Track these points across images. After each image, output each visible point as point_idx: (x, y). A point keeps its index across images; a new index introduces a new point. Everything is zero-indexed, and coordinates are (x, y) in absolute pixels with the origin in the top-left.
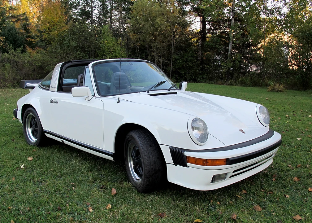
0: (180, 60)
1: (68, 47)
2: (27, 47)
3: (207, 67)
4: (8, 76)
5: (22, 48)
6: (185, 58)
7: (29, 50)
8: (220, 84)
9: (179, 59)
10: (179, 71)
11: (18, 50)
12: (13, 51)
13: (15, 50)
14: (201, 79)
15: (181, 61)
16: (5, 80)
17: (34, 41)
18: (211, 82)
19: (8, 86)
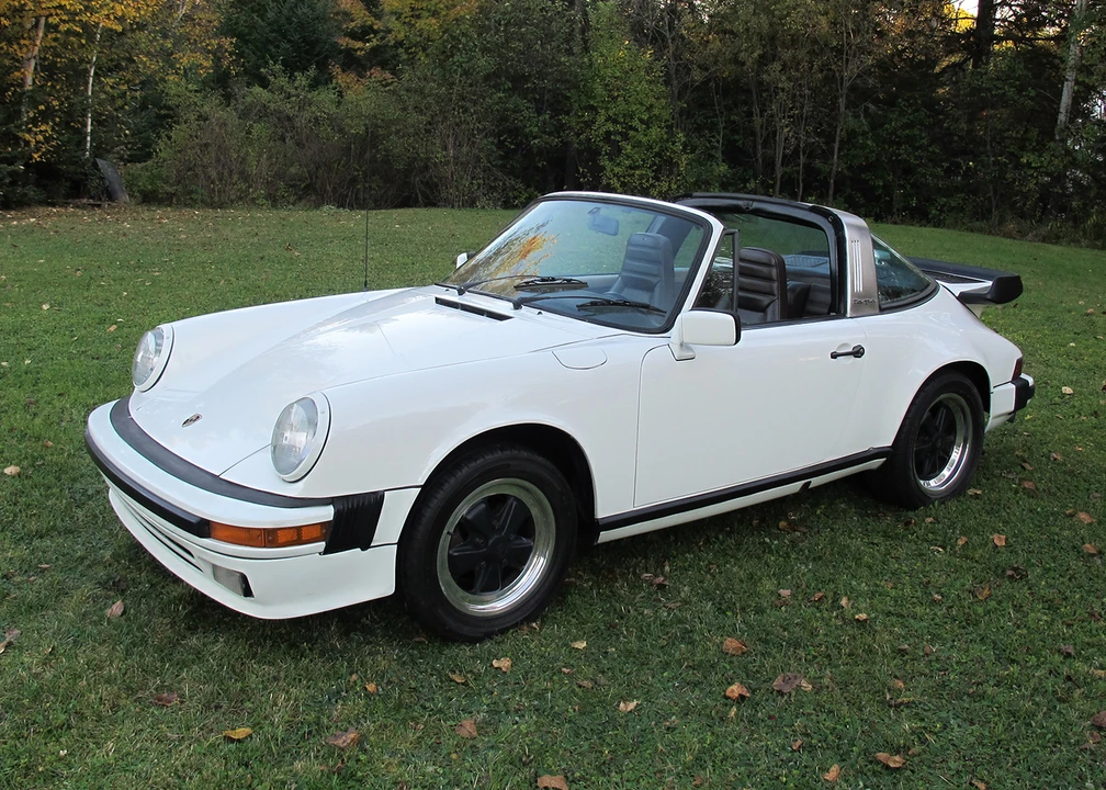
0: (867, 138)
1: (466, 73)
2: (336, 70)
3: (969, 168)
4: (258, 165)
5: (312, 72)
6: (887, 129)
7: (342, 78)
8: (1009, 235)
9: (864, 134)
10: (863, 176)
11: (301, 79)
12: (283, 81)
13: (292, 78)
14: (941, 211)
15: (869, 142)
16: (245, 177)
17: (362, 49)
18: (978, 224)
19: (253, 199)
